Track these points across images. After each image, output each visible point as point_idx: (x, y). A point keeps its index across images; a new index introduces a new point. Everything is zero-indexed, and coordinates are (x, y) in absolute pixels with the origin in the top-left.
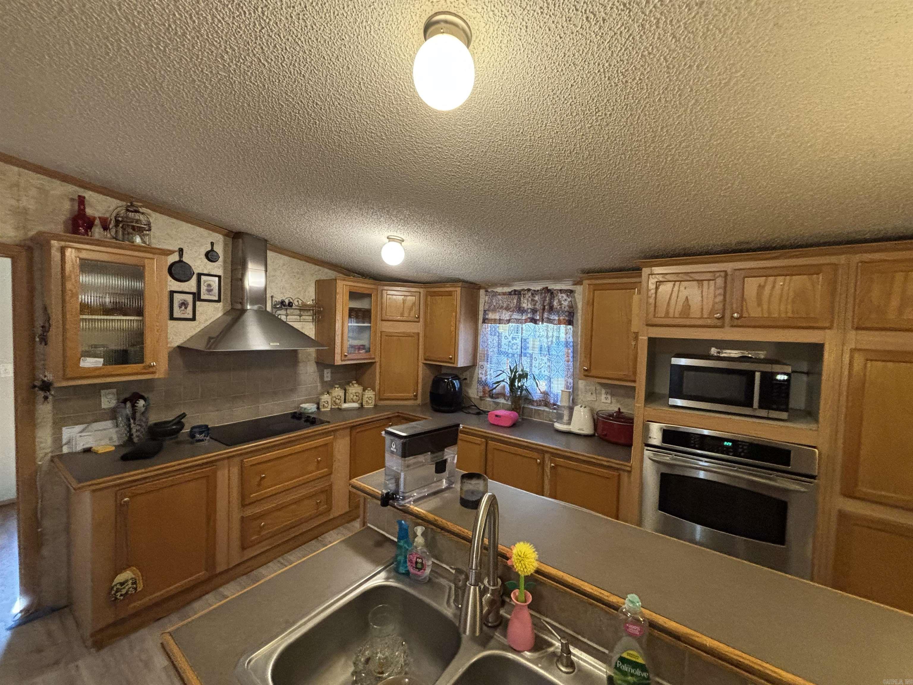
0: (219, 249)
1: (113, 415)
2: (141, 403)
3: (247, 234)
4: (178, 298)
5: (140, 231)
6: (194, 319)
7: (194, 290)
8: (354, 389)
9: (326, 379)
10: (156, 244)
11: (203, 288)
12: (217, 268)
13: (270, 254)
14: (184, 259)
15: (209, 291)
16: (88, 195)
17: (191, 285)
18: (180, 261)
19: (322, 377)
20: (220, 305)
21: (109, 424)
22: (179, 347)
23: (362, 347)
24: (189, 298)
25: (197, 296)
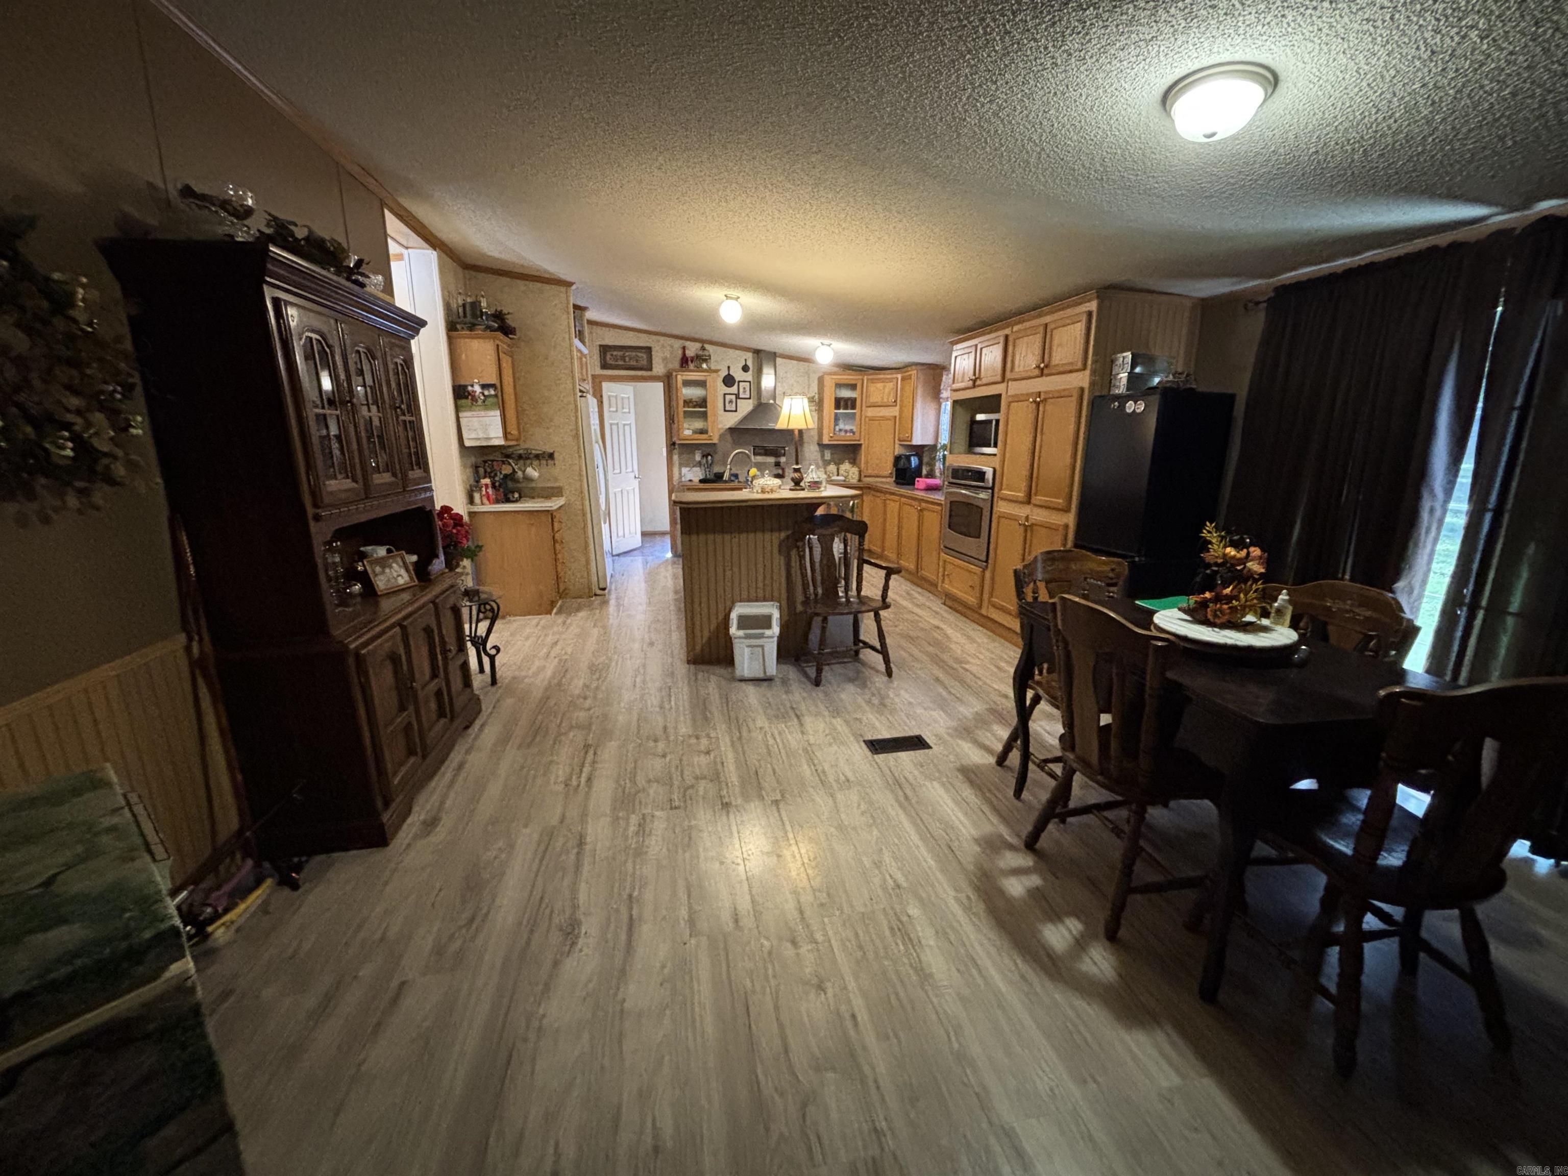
0: (750, 364)
1: (699, 464)
2: (710, 458)
3: (764, 351)
4: (728, 397)
5: (705, 361)
6: (736, 411)
7: (736, 392)
8: (846, 466)
9: (826, 458)
10: (713, 368)
11: (741, 390)
12: (749, 376)
13: (779, 360)
14: (731, 373)
15: (744, 392)
16: (688, 344)
17: (734, 389)
18: (729, 374)
19: (823, 456)
20: (751, 401)
21: (698, 469)
22: (730, 428)
23: (851, 431)
24: (733, 397)
25: (737, 396)
